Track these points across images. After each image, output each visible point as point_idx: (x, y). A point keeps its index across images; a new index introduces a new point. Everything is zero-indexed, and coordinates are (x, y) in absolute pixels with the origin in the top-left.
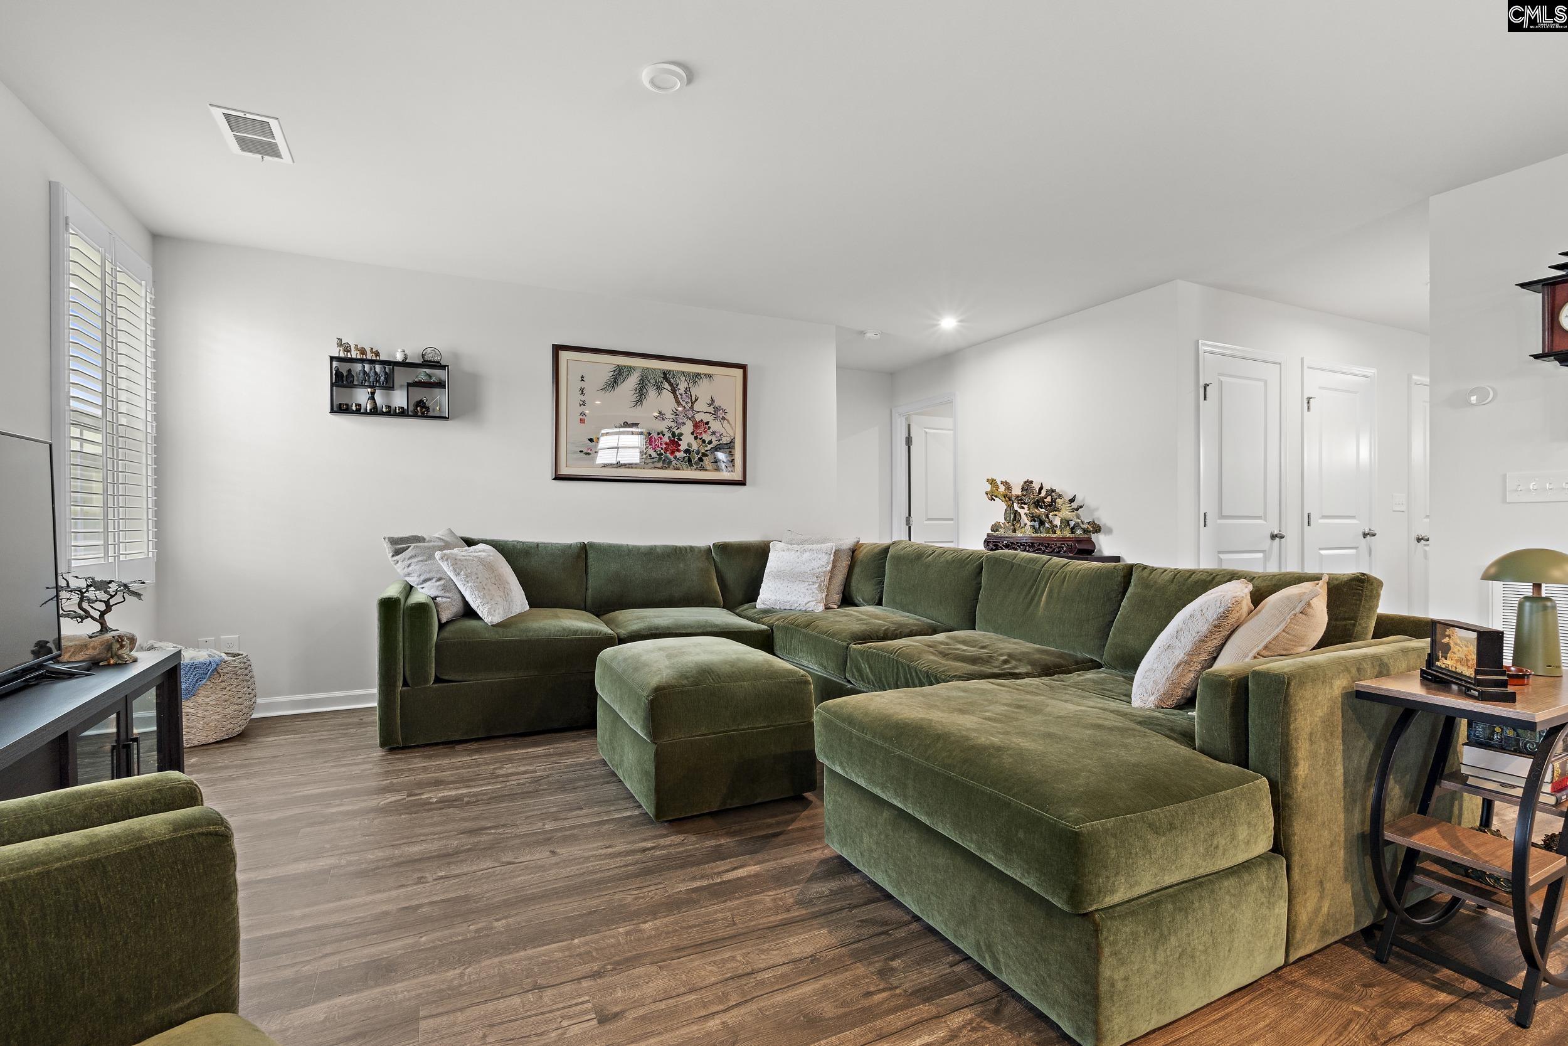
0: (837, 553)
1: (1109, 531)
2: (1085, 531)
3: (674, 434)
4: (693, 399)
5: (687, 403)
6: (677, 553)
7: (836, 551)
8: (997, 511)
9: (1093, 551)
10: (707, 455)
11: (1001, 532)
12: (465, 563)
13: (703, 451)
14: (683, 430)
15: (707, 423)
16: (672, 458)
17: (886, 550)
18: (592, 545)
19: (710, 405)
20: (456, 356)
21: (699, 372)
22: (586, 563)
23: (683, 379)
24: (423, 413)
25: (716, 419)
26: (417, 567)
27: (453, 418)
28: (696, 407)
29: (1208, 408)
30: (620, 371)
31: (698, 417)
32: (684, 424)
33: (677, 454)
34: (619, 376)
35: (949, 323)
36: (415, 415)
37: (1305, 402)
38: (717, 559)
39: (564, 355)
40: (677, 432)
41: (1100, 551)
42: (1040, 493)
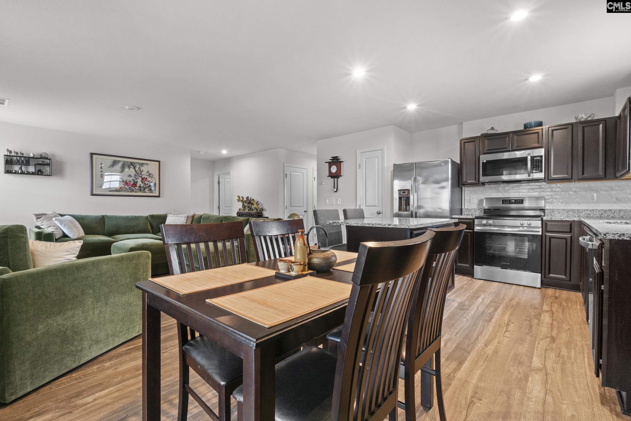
0: (188, 217)
1: (266, 210)
2: (260, 210)
3: (135, 182)
4: (141, 171)
5: (139, 172)
6: (136, 218)
7: (187, 217)
8: (240, 205)
9: (262, 216)
10: (146, 188)
11: (241, 211)
12: (64, 221)
13: (145, 187)
14: (138, 180)
15: (146, 178)
16: (134, 189)
17: (201, 216)
18: (106, 216)
19: (147, 173)
20: (53, 155)
21: (144, 163)
22: (104, 221)
23: (138, 165)
24: (41, 174)
25: (149, 177)
26: (46, 223)
27: (53, 175)
28: (142, 173)
29: (287, 180)
30: (115, 162)
31: (143, 177)
32: (138, 178)
33: (136, 188)
34: (114, 163)
35: (224, 152)
36: (38, 174)
37: (314, 178)
38: (150, 219)
39: (94, 156)
40: (136, 181)
41: (264, 216)
42: (250, 200)
